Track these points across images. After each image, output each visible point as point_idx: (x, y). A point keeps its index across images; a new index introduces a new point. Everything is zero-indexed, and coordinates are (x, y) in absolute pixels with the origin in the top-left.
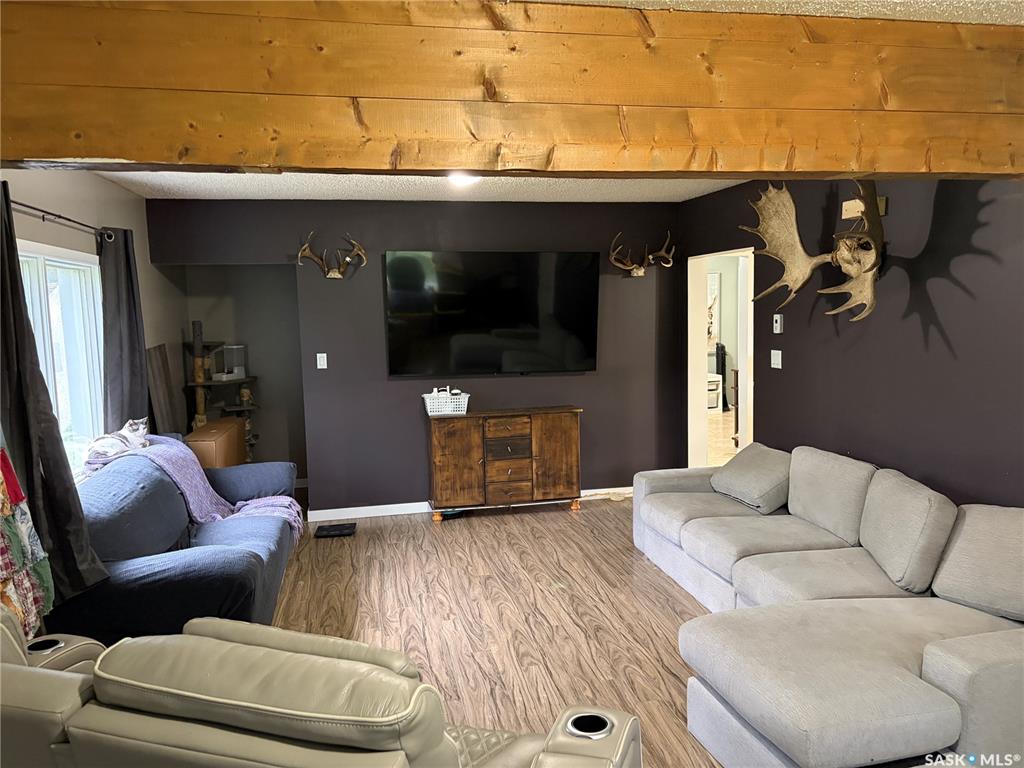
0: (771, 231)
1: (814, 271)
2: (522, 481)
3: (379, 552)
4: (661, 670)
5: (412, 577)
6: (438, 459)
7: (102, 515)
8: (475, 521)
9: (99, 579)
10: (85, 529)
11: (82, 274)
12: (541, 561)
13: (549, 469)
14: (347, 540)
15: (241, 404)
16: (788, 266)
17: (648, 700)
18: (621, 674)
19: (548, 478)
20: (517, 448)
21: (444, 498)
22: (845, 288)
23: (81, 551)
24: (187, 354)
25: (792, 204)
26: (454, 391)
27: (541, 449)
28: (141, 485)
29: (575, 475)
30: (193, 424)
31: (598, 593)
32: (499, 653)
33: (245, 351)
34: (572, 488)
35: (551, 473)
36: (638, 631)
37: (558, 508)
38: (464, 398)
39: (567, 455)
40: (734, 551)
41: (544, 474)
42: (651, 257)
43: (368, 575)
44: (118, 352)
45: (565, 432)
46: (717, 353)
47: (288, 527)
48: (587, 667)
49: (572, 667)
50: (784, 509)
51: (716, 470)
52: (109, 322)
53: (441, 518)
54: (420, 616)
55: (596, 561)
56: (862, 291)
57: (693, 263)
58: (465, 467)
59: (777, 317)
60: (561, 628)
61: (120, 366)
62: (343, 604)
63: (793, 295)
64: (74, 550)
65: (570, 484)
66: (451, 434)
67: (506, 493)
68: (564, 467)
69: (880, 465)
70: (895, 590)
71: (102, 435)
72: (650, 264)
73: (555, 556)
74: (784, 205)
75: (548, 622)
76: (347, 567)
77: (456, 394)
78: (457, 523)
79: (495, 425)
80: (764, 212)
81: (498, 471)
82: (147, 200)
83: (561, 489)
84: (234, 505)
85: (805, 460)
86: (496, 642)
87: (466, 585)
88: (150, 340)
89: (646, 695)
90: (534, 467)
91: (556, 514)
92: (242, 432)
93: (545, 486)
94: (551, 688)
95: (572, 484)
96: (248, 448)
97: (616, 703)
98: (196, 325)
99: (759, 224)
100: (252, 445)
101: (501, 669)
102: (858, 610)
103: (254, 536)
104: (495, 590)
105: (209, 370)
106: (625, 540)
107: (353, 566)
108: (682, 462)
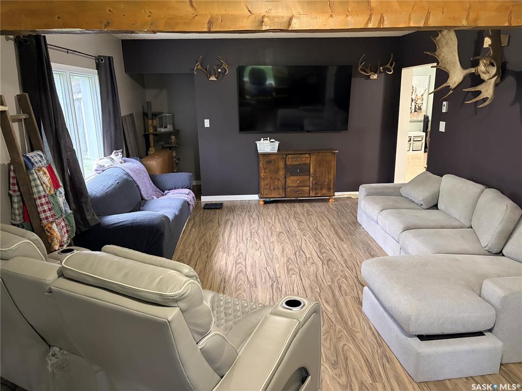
0: (443, 54)
1: (465, 78)
2: (306, 186)
3: (231, 217)
4: (356, 282)
5: (245, 230)
6: (262, 174)
7: (97, 195)
8: (280, 205)
9: (96, 223)
10: (89, 200)
11: (90, 79)
12: (308, 226)
13: (319, 181)
14: (217, 211)
15: (171, 144)
16: (451, 74)
17: (346, 295)
18: (336, 282)
19: (318, 186)
20: (303, 170)
21: (265, 194)
22: (478, 88)
23: (88, 211)
24: (145, 117)
25: (456, 39)
26: (272, 140)
27: (315, 171)
28: (117, 182)
29: (332, 185)
30: (149, 152)
31: (333, 243)
32: (279, 268)
33: (173, 117)
34: (330, 191)
35: (320, 183)
36: (350, 263)
37: (323, 200)
38: (277, 143)
39: (328, 175)
40: (401, 227)
41: (316, 183)
42: (381, 68)
43: (225, 228)
44: (109, 118)
45: (328, 163)
46: (424, 120)
47: (186, 204)
48: (320, 278)
49: (312, 277)
50: (435, 207)
51: (404, 185)
52: (103, 103)
53: (263, 203)
54: (245, 248)
55: (336, 228)
56: (487, 91)
57: (405, 72)
58: (275, 179)
59: (445, 103)
60: (311, 259)
61: (110, 124)
62: (211, 240)
63: (451, 92)
64: (85, 210)
65: (329, 189)
66: (269, 162)
67: (296, 192)
68: (327, 180)
69: (488, 186)
70: (483, 251)
71: (103, 157)
72: (381, 72)
73: (316, 224)
74: (451, 39)
75: (305, 256)
76: (215, 224)
77: (273, 142)
78: (271, 206)
79: (292, 158)
80: (439, 44)
81: (293, 181)
82: (122, 40)
83: (324, 191)
84: (164, 192)
85: (449, 182)
86: (278, 263)
87: (270, 236)
88: (124, 112)
89: (346, 293)
90: (311, 180)
91: (321, 203)
92: (171, 158)
93: (316, 189)
94: (301, 287)
95: (330, 189)
96: (175, 165)
97: (330, 295)
98: (149, 104)
99: (436, 50)
100: (176, 164)
101: (278, 275)
102: (457, 260)
103: (169, 207)
104: (283, 238)
105: (156, 126)
106: (353, 218)
107: (218, 223)
108: (390, 179)
